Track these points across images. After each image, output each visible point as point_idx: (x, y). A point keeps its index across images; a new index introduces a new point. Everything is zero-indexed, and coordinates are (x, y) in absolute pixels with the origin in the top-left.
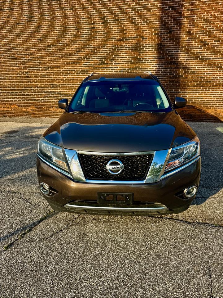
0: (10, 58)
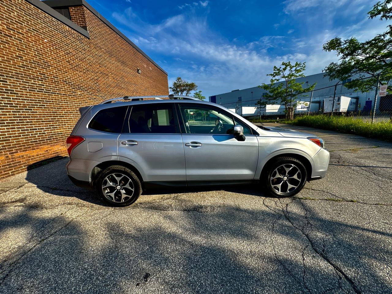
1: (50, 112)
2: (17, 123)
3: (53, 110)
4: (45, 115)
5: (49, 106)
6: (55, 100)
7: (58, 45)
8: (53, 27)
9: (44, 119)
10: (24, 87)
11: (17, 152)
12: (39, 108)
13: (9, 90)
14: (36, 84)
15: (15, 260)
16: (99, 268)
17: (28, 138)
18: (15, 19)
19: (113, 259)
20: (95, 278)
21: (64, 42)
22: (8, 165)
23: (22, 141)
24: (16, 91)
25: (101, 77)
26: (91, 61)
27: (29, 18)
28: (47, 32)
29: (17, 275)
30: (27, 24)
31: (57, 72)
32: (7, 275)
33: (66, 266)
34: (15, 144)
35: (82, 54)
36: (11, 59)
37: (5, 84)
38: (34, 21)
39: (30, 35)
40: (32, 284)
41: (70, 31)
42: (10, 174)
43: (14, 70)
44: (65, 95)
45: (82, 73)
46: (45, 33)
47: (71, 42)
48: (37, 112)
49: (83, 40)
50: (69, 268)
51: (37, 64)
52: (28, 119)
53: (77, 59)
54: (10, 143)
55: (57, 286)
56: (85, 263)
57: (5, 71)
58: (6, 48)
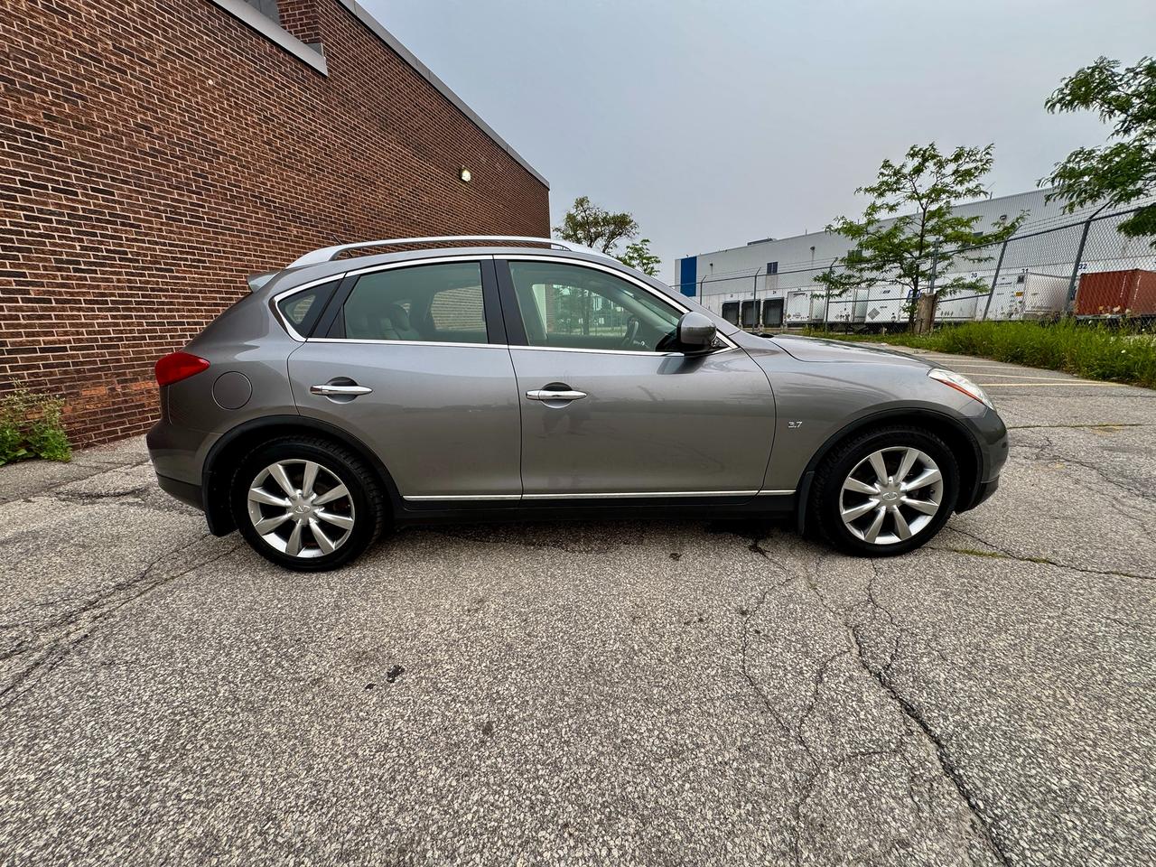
1: (219, 281)
2: (138, 303)
3: (225, 275)
4: (206, 286)
5: (216, 263)
6: (232, 247)
7: (243, 96)
8: (230, 43)
9: (204, 298)
10: (153, 209)
11: (136, 380)
12: (190, 266)
13: (118, 216)
14: (185, 202)
15: (105, 610)
16: (286, 644)
17: (161, 344)
18: (134, 21)
19: (324, 630)
20: (273, 662)
21: (259, 87)
22: (115, 410)
23: (148, 352)
24: (135, 219)
25: (356, 188)
26: (328, 142)
27: (170, 20)
28: (215, 58)
29: (105, 638)
30: (165, 37)
31: (237, 170)
32: (86, 636)
33: (214, 632)
34: (132, 360)
35: (306, 122)
36: (123, 134)
37: (107, 200)
38: (181, 26)
39: (172, 67)
40: (134, 657)
41: (275, 54)
42: (120, 434)
43: (130, 162)
44: (258, 234)
45: (303, 177)
46: (209, 61)
47: (276, 86)
48: (185, 278)
49: (309, 80)
50: (220, 636)
51: (189, 149)
52: (164, 296)
53: (293, 135)
54: (119, 354)
55: (187, 667)
56: (257, 630)
57: (109, 164)
58: (112, 102)
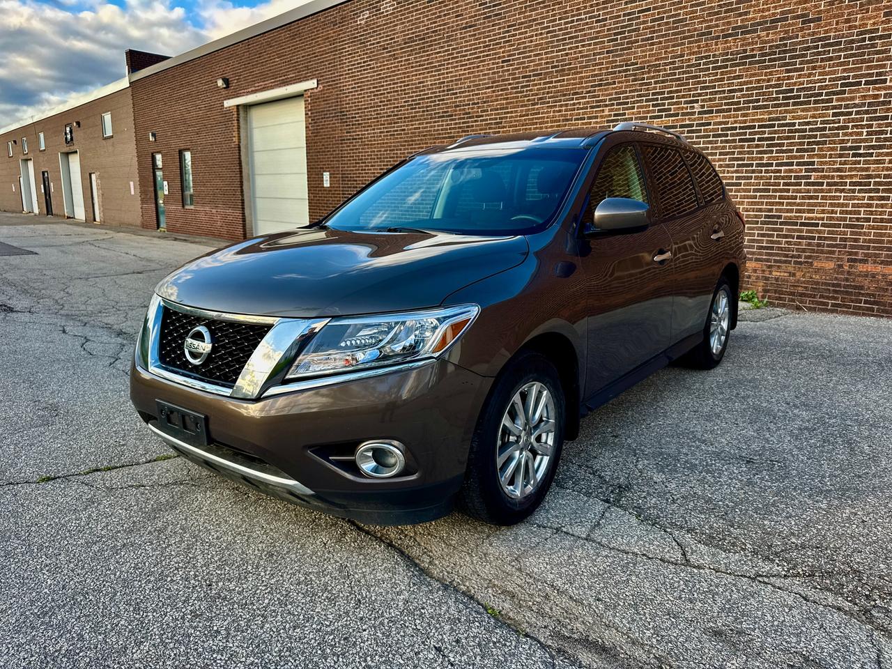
0: (439, 117)
11: (864, 261)
34: (870, 241)
42: (829, 307)
